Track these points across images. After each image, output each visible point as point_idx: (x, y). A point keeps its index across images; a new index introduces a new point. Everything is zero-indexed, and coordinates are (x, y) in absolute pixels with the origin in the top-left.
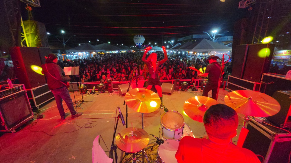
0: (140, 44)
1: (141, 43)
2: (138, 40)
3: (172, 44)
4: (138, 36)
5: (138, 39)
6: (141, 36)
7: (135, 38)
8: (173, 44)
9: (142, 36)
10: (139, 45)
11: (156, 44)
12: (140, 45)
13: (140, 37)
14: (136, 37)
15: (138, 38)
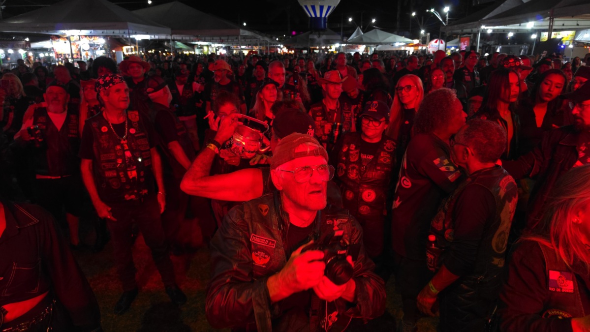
1: (329, 8)
3: (444, 19)
8: (447, 18)
10: (318, 15)
11: (374, 21)
12: (323, 15)
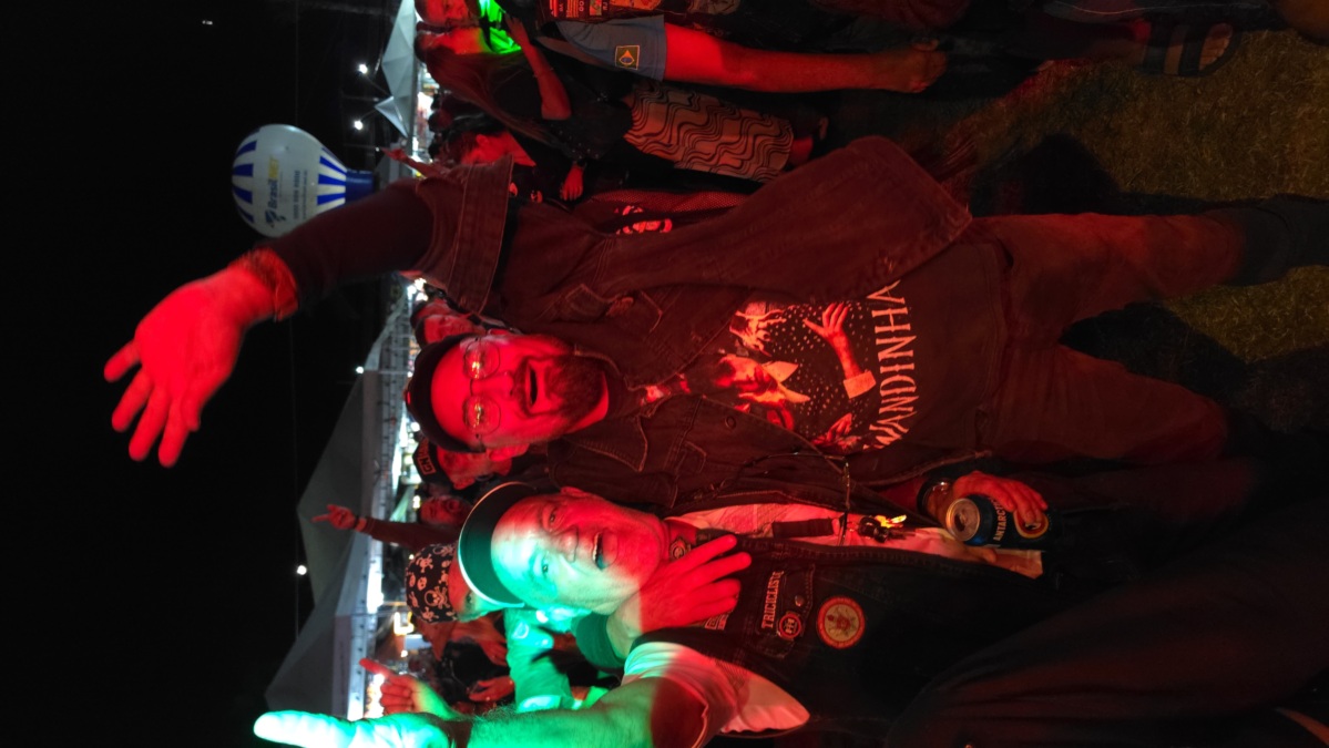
0: (324, 180)
1: (324, 161)
2: (286, 187)
4: (241, 182)
5: (273, 193)
6: (243, 160)
7: (271, 218)
9: (252, 146)
10: (341, 189)
12: (341, 177)
13: (256, 170)
14: (256, 210)
15: (268, 188)
